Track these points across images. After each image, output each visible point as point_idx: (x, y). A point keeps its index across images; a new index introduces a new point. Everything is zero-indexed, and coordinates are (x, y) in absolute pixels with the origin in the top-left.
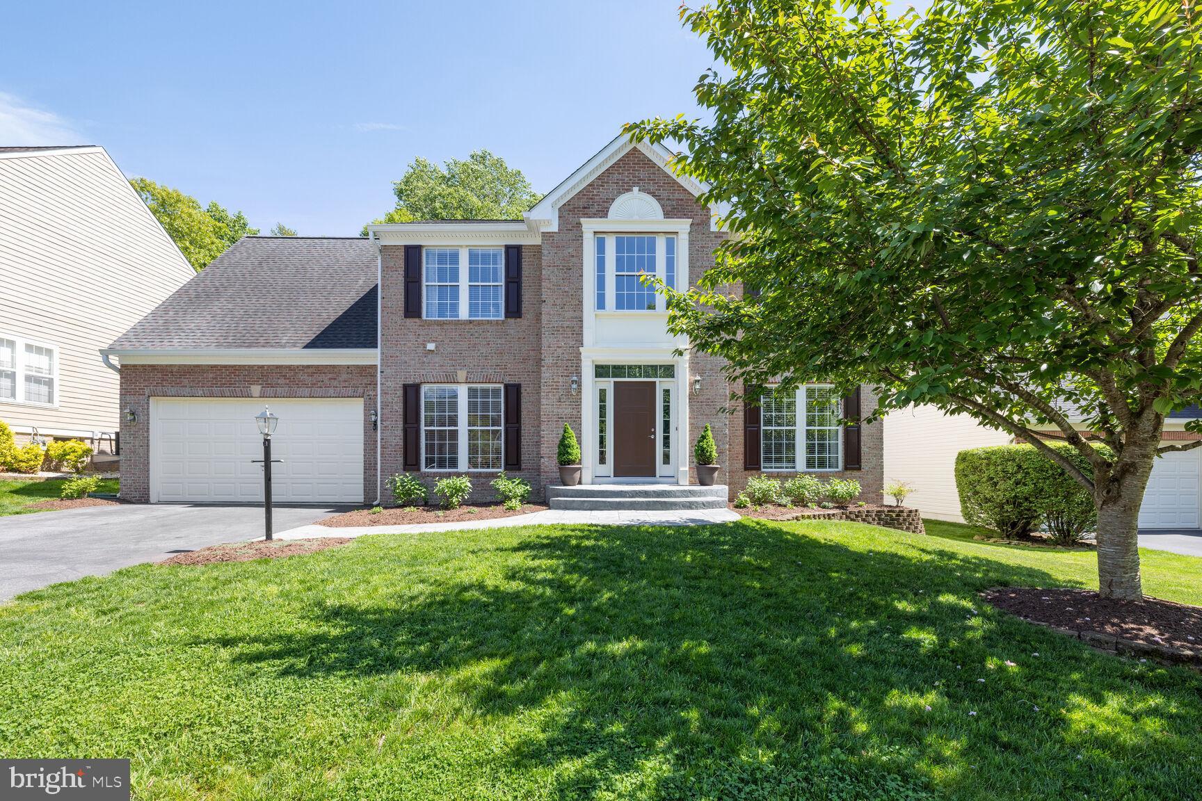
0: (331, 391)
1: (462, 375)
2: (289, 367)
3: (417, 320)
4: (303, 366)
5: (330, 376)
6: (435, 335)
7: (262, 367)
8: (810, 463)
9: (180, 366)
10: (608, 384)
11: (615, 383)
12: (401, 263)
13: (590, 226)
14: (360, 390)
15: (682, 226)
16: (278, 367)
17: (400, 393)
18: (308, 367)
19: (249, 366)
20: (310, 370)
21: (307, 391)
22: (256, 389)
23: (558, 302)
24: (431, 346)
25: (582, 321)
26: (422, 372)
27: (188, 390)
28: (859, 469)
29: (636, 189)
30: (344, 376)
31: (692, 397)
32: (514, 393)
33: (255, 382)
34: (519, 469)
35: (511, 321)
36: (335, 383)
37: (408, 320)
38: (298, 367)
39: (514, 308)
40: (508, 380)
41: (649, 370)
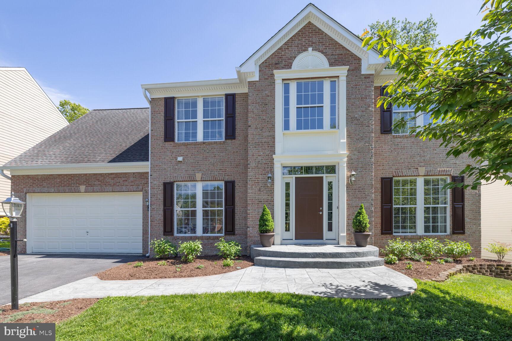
0: (124, 188)
1: (199, 176)
2: (101, 175)
3: (172, 143)
4: (108, 174)
5: (124, 179)
6: (182, 152)
7: (86, 175)
8: (427, 229)
9: (42, 175)
10: (292, 179)
11: (296, 178)
12: (162, 108)
13: (279, 75)
14: (141, 187)
15: (342, 71)
16: (94, 174)
17: (162, 188)
18: (112, 174)
19: (79, 174)
20: (112, 176)
21: (110, 188)
22: (83, 188)
23: (259, 126)
24: (180, 159)
25: (274, 138)
26: (175, 175)
27: (46, 189)
28: (464, 233)
29: (310, 49)
30: (132, 179)
31: (350, 186)
32: (230, 186)
33: (82, 184)
34: (234, 234)
35: (229, 141)
36: (126, 183)
37: (167, 143)
38: (106, 174)
39: (231, 134)
40: (227, 178)
41: (319, 169)
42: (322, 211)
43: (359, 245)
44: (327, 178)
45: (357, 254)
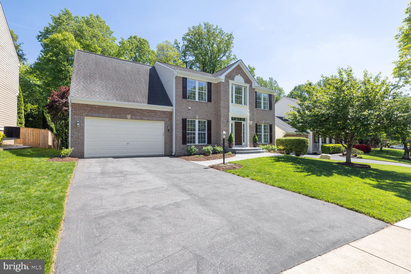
0: (155, 118)
1: (197, 117)
2: (141, 110)
3: (186, 100)
4: (145, 110)
5: (154, 114)
6: (190, 105)
7: (131, 109)
9: (99, 106)
11: (235, 122)
12: (182, 82)
13: (231, 82)
14: (164, 119)
15: (248, 85)
16: (137, 109)
17: (181, 121)
18: (147, 110)
19: (126, 108)
20: (148, 111)
21: (147, 118)
22: (129, 116)
23: (224, 100)
24: (190, 108)
25: (229, 106)
26: (187, 115)
27: (102, 115)
28: (272, 143)
30: (159, 114)
32: (209, 122)
33: (129, 114)
34: (211, 144)
35: (209, 103)
36: (156, 116)
37: (184, 100)
38: (144, 110)
39: (210, 100)
40: (208, 119)
41: (241, 119)
42: (242, 135)
43: (254, 147)
44: (243, 122)
45: (254, 150)
